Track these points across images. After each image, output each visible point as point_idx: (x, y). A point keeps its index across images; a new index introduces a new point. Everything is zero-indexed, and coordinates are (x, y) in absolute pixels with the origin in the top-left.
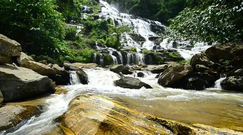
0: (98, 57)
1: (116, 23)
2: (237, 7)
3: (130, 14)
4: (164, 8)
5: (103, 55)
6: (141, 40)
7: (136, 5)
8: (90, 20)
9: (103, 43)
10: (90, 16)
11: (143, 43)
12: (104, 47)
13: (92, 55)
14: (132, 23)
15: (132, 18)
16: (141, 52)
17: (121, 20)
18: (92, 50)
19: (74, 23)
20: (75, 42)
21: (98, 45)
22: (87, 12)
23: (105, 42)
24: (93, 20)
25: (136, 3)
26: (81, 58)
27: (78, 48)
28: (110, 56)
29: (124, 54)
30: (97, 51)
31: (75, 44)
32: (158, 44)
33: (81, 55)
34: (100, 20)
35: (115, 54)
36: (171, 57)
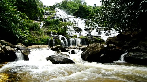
0: (52, 41)
1: (65, 21)
2: (131, 2)
3: (73, 16)
4: (93, 12)
5: (55, 40)
6: (80, 31)
7: (77, 11)
8: (49, 19)
9: (55, 32)
10: (50, 17)
11: (81, 32)
12: (56, 35)
13: (48, 40)
14: (74, 21)
15: (75, 18)
16: (79, 38)
17: (68, 19)
18: (48, 37)
19: (39, 21)
20: (37, 32)
21: (52, 34)
22: (48, 14)
23: (57, 32)
24: (51, 19)
25: (77, 9)
26: (40, 42)
27: (39, 35)
28: (60, 40)
29: (68, 39)
30: (51, 37)
31: (37, 33)
32: (90, 33)
33: (40, 40)
34: (55, 19)
35: (63, 39)
36: (97, 40)
